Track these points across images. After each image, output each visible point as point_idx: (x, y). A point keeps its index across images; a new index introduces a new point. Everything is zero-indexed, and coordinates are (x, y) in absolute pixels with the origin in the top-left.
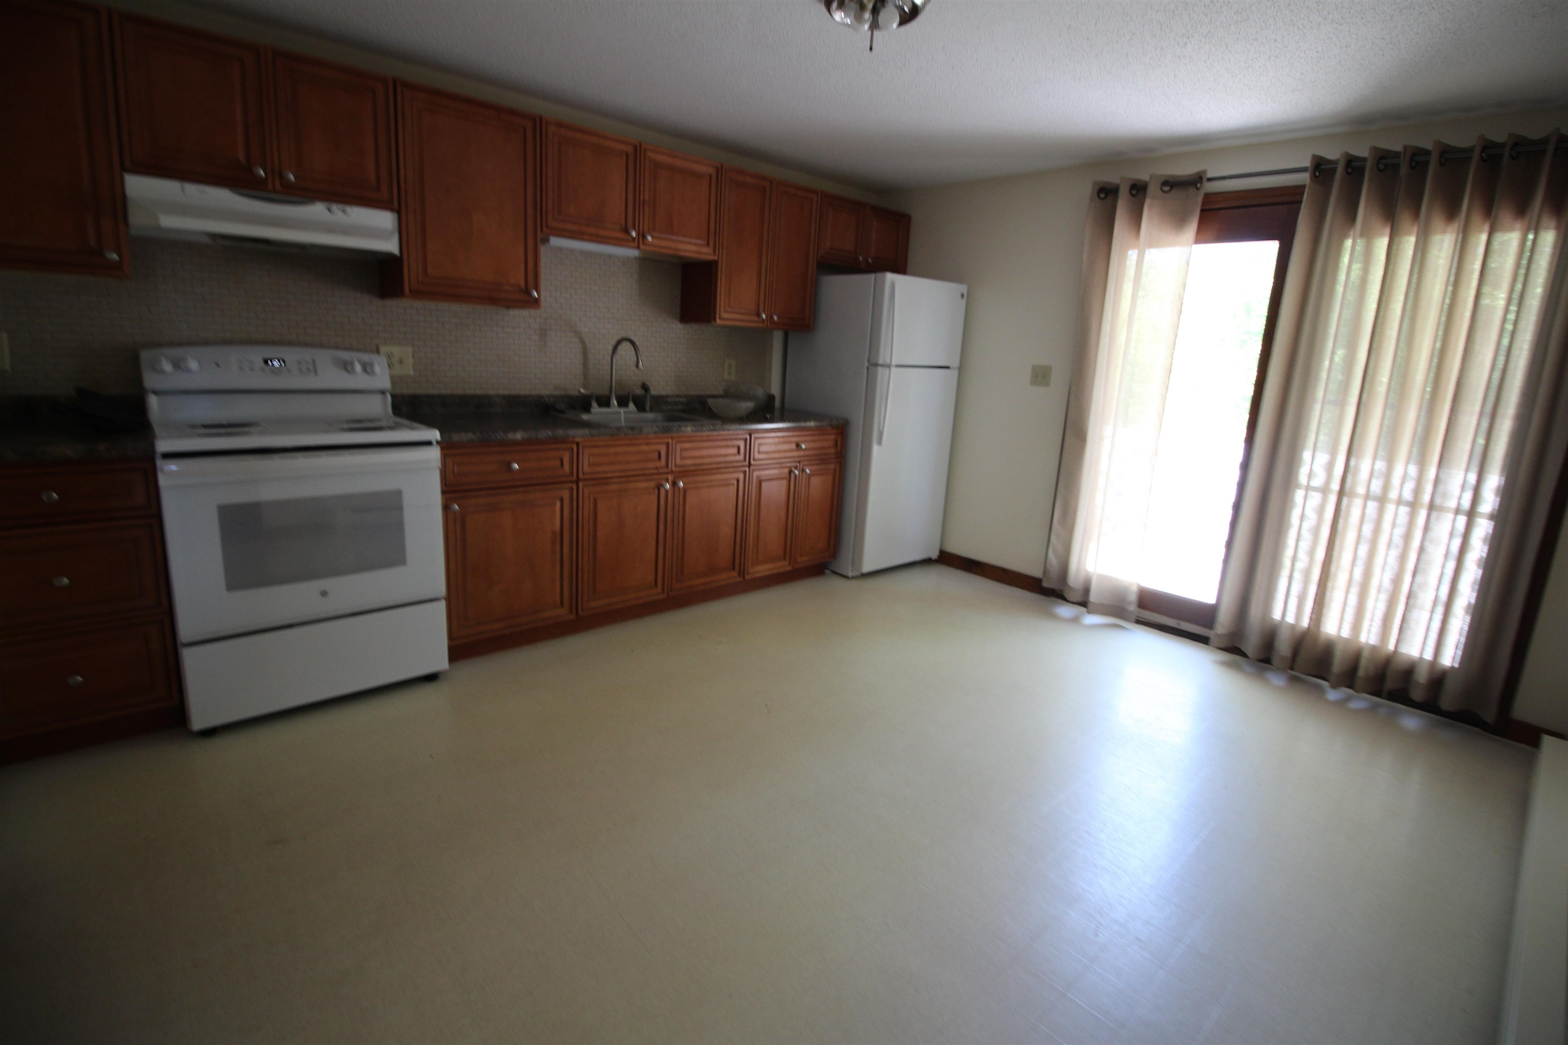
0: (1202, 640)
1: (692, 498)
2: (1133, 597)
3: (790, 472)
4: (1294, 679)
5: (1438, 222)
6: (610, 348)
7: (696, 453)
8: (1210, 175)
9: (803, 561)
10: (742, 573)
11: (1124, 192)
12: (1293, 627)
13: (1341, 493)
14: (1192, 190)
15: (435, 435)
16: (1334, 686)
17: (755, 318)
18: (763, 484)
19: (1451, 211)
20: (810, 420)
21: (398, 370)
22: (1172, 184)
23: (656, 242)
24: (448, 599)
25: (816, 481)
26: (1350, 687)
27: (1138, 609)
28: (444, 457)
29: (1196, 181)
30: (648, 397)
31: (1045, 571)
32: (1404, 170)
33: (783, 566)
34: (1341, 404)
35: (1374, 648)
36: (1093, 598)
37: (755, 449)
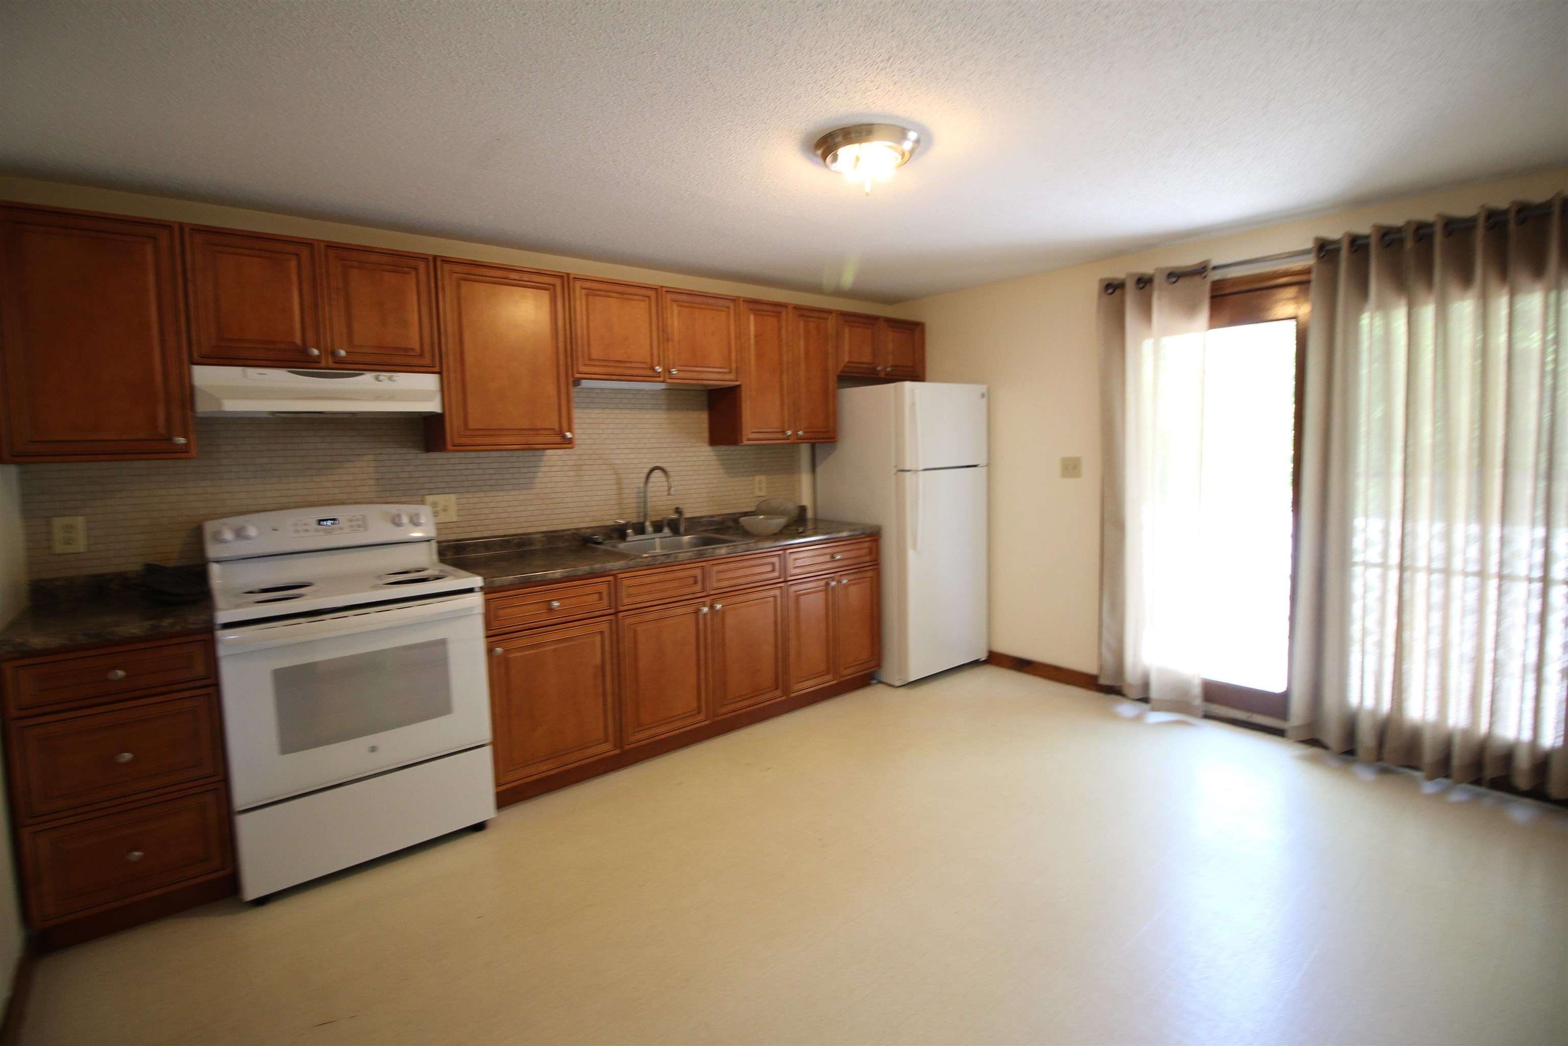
0: (1278, 733)
1: (731, 621)
2: (1197, 690)
3: (827, 584)
4: (1384, 771)
5: (1454, 290)
6: (644, 475)
7: (731, 575)
8: (1215, 262)
9: (848, 673)
10: (786, 691)
11: (1130, 287)
12: (1374, 713)
13: (1402, 568)
14: (1197, 279)
15: (477, 581)
16: (1431, 777)
17: (780, 436)
18: (802, 599)
19: (1466, 279)
20: (842, 531)
21: (443, 518)
22: (1175, 276)
23: (682, 375)
24: (495, 743)
25: (854, 591)
26: (1447, 776)
27: (1204, 704)
28: (487, 602)
29: (1201, 270)
30: (682, 520)
31: (1101, 668)
32: (1409, 244)
33: (828, 681)
34: (1386, 474)
35: (1466, 733)
36: (1154, 694)
37: (790, 565)
